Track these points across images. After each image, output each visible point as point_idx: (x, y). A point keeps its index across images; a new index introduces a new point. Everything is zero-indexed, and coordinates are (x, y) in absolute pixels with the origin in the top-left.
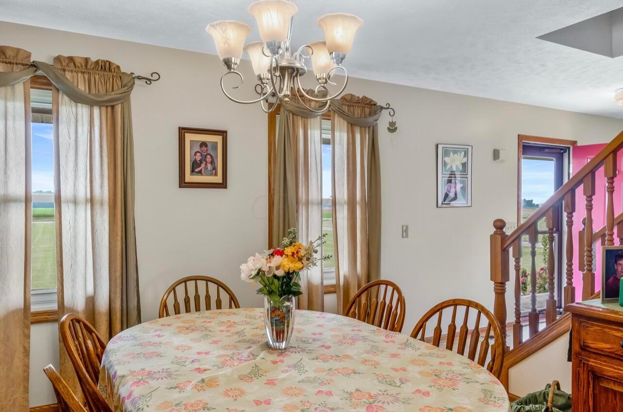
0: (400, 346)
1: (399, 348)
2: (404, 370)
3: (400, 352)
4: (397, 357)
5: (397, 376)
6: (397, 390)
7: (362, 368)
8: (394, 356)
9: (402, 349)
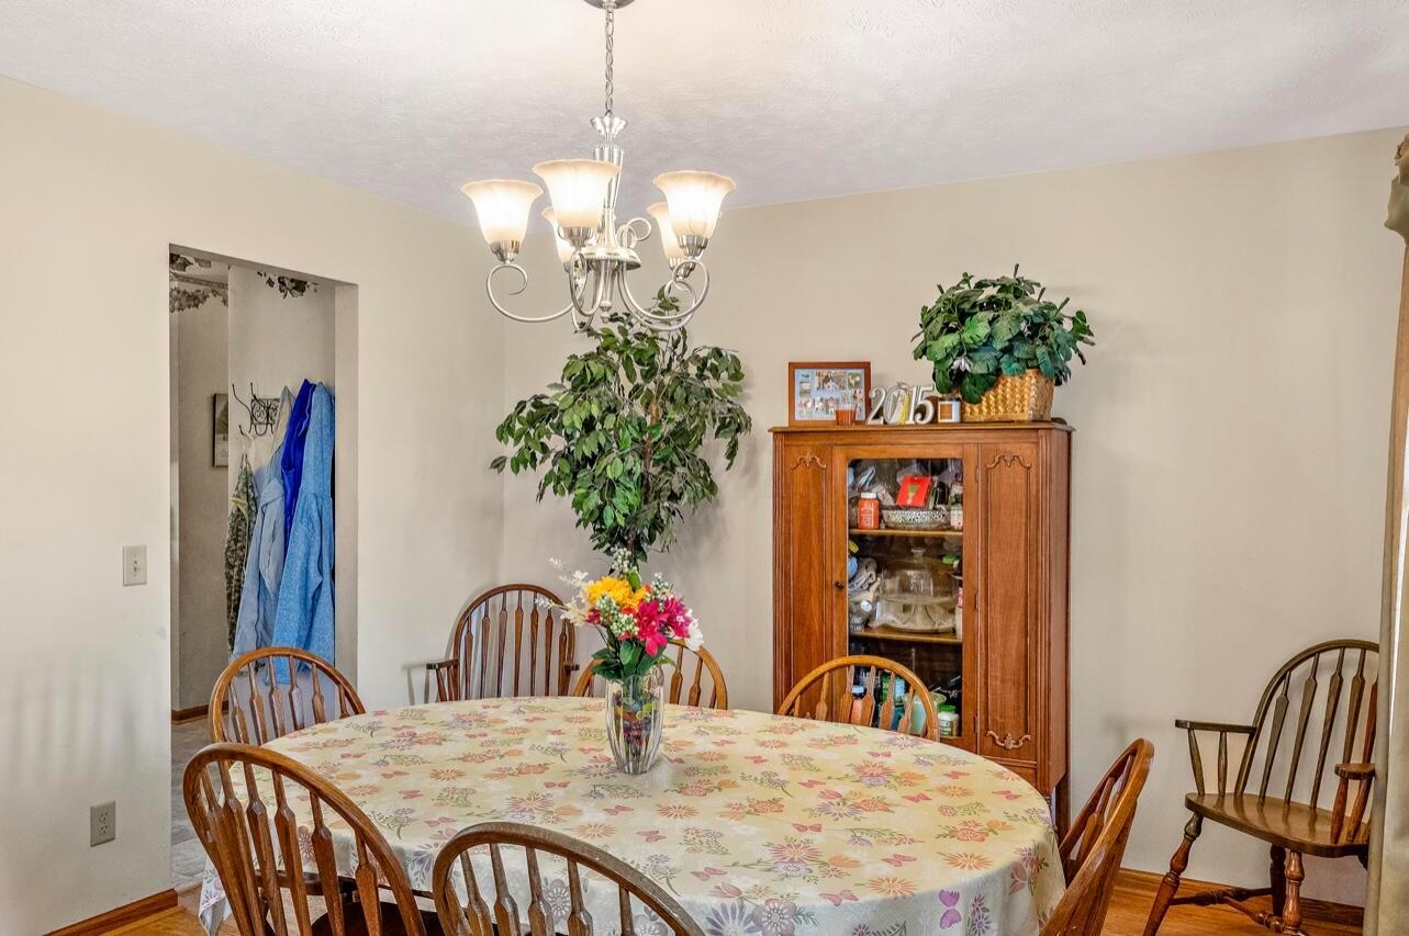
0: (411, 816)
1: (412, 811)
2: (385, 775)
3: (404, 805)
4: (407, 793)
5: (393, 767)
6: (385, 753)
7: (457, 766)
8: (412, 794)
9: (404, 811)
